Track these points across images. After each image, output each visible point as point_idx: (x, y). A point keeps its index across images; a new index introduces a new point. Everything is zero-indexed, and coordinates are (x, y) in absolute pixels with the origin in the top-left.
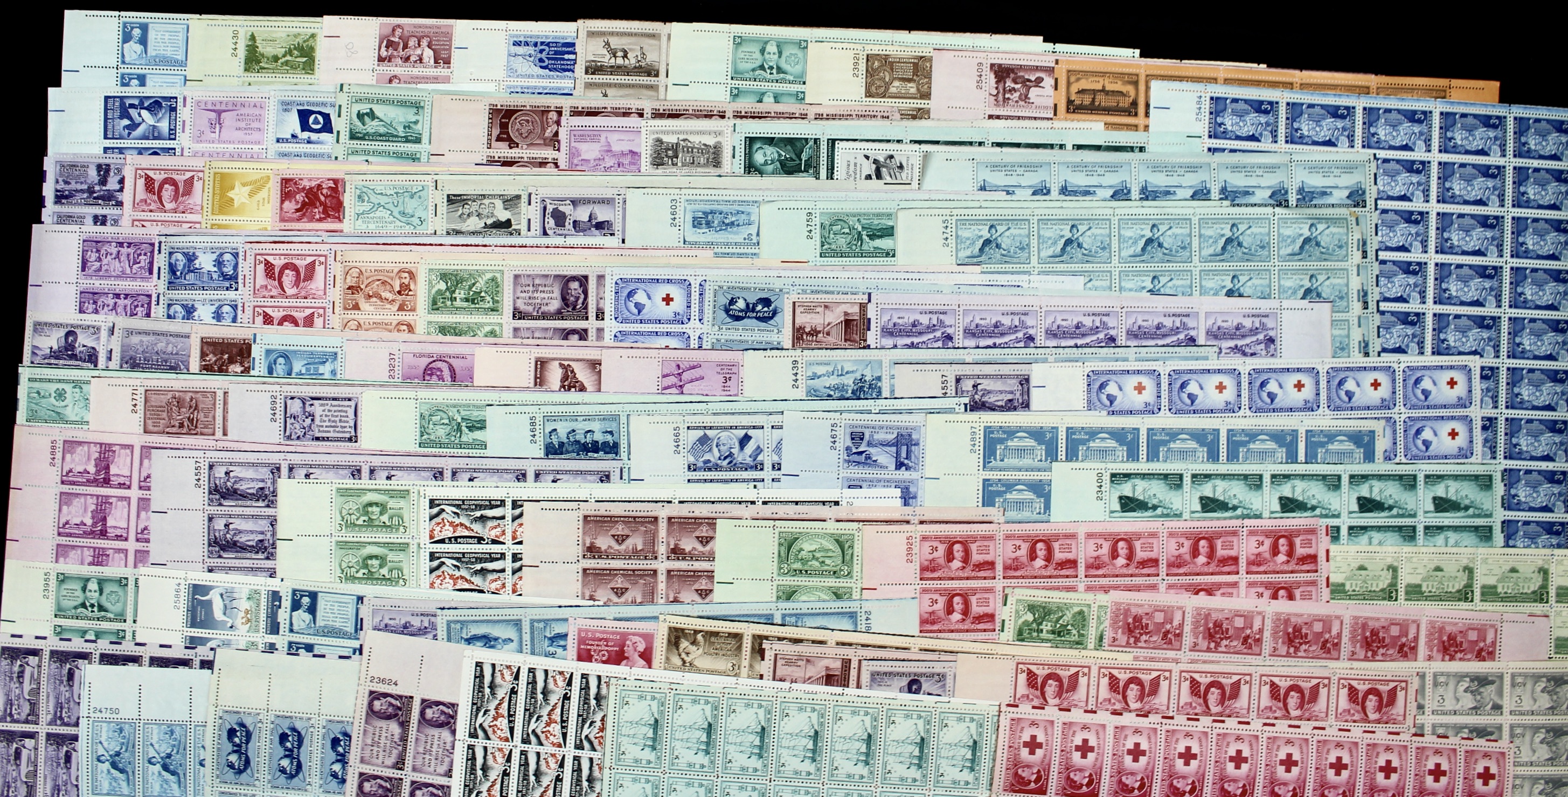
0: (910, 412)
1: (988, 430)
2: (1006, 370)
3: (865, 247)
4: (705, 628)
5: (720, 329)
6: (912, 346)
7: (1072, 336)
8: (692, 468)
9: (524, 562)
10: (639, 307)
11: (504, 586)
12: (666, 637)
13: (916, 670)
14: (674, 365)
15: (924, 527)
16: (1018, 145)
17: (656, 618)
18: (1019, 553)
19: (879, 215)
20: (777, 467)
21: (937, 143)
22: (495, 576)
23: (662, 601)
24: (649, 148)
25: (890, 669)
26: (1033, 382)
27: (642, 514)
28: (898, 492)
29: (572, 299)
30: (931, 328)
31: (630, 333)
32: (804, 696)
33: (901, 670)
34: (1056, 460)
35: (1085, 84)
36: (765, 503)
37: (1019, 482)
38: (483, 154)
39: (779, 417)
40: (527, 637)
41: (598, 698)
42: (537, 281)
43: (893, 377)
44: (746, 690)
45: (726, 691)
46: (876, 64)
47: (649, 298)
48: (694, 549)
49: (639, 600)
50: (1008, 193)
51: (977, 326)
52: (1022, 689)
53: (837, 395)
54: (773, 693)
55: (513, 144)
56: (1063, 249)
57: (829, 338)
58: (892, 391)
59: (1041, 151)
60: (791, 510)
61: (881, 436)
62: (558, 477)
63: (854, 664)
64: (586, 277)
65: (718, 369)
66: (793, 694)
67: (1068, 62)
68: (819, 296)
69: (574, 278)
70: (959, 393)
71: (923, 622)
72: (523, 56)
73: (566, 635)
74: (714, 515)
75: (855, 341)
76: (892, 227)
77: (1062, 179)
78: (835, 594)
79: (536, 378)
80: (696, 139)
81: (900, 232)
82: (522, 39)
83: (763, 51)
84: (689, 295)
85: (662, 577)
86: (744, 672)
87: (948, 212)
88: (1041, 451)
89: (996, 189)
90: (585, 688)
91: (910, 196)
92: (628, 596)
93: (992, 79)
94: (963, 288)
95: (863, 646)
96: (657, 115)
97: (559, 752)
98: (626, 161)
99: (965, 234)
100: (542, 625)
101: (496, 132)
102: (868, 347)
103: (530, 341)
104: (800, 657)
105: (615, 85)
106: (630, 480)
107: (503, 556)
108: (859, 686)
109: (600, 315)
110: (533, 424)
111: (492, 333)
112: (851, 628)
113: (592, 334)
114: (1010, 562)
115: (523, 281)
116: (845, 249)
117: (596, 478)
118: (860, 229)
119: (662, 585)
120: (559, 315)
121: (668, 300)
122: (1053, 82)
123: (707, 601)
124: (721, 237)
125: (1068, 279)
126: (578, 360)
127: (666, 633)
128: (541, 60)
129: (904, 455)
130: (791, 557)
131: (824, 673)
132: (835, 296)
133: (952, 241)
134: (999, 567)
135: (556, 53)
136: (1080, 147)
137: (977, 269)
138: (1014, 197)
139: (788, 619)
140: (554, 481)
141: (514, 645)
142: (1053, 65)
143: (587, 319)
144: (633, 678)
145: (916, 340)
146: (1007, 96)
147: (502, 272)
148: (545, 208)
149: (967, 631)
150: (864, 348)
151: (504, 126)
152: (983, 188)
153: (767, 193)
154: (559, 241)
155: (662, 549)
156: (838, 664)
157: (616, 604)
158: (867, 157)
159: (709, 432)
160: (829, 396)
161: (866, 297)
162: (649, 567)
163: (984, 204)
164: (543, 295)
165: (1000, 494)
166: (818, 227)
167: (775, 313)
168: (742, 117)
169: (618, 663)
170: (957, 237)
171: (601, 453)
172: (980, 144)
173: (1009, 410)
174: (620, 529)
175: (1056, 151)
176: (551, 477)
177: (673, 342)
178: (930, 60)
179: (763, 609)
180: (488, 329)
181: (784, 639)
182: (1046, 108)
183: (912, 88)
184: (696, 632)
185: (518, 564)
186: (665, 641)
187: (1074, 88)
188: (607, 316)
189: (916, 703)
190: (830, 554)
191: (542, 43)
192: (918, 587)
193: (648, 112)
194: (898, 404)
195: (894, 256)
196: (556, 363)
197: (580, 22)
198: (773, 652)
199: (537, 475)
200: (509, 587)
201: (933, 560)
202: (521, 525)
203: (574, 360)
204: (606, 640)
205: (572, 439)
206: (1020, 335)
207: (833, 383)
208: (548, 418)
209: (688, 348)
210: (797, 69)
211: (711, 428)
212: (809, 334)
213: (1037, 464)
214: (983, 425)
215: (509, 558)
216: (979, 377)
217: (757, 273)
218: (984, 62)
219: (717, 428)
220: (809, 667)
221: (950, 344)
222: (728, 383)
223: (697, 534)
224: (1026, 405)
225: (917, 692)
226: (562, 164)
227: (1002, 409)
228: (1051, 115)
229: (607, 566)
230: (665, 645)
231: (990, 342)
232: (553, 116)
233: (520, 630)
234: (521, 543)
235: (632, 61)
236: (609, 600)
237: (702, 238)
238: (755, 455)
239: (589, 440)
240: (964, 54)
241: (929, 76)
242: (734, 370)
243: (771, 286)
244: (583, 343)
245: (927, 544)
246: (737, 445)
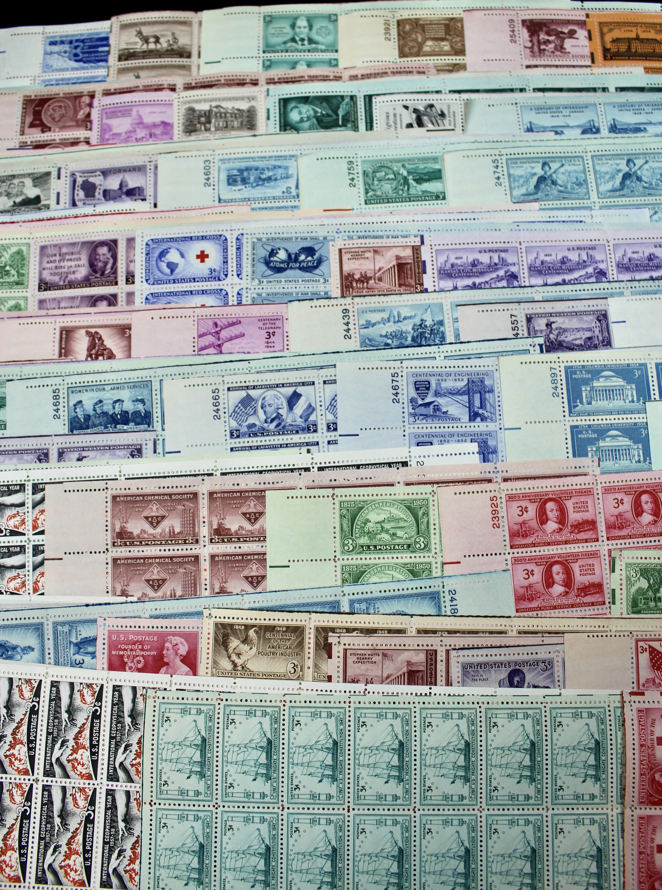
0: (479, 356)
1: (570, 371)
2: (580, 306)
3: (412, 191)
4: (258, 622)
5: (260, 282)
6: (474, 287)
7: (646, 268)
8: (234, 434)
9: (46, 555)
10: (172, 266)
11: (23, 584)
12: (211, 636)
13: (516, 658)
14: (211, 323)
15: (509, 485)
16: (560, 90)
17: (200, 614)
18: (622, 508)
19: (425, 160)
20: (332, 427)
21: (477, 91)
22: (14, 573)
23: (207, 593)
24: (181, 118)
25: (484, 659)
26: (612, 317)
27: (180, 490)
28: (475, 447)
29: (100, 264)
30: (493, 267)
31: (163, 295)
32: (382, 699)
33: (498, 659)
34: (650, 400)
35: (617, 34)
36: (321, 469)
37: (612, 427)
38: (16, 140)
39: (331, 371)
40: (49, 644)
41: (134, 715)
42: (64, 250)
43: (456, 320)
44: (312, 696)
45: (288, 698)
46: (408, 27)
47: (182, 256)
48: (241, 528)
49: (179, 593)
50: (556, 133)
51: (542, 263)
52: (646, 673)
53: (396, 343)
54: (344, 697)
55: (45, 128)
56: (622, 183)
57: (382, 284)
58: (457, 336)
59: (584, 94)
60: (352, 475)
61: (449, 384)
62: (84, 454)
63: (441, 656)
64: (115, 242)
65: (261, 324)
66: (369, 698)
67: (599, 16)
68: (367, 241)
69: (102, 243)
70: (532, 333)
71: (519, 599)
72: (59, 53)
73: (95, 640)
74: (262, 487)
75: (410, 286)
76: (440, 171)
77: (610, 119)
78: (412, 572)
79: (61, 348)
80: (228, 105)
81: (448, 174)
82: (58, 39)
83: (293, 26)
84: (225, 250)
85: (205, 565)
86: (309, 673)
87: (497, 152)
88: (631, 391)
89: (544, 129)
90: (118, 703)
91: (454, 139)
92: (166, 589)
93: (525, 34)
94: (522, 226)
95: (449, 632)
96: (189, 87)
97: (88, 785)
98: (158, 131)
99: (517, 172)
100: (66, 629)
101: (29, 119)
102: (426, 291)
103: (57, 312)
104: (375, 651)
105: (147, 68)
106: (165, 453)
107: (22, 549)
108: (449, 683)
109: (130, 279)
110: (56, 397)
111: (17, 307)
112: (433, 612)
113: (122, 299)
114: (612, 519)
115: (50, 251)
116: (391, 194)
117: (127, 452)
118: (405, 174)
119: (205, 575)
120: (87, 282)
121: (202, 257)
122: (586, 34)
123: (259, 590)
124: (259, 192)
125: (632, 212)
126: (105, 326)
127: (212, 631)
128: (76, 55)
129: (477, 403)
130: (357, 530)
131: (405, 670)
132: (384, 240)
133: (505, 181)
134: (602, 527)
135: (90, 47)
136: (622, 89)
137: (536, 205)
138: (563, 137)
139: (357, 605)
140: (79, 460)
141: (34, 655)
142: (584, 18)
143: (116, 283)
144: (174, 688)
145: (478, 281)
146: (542, 47)
147: (28, 245)
148: (75, 182)
149: (572, 606)
150: (421, 292)
151: (37, 114)
152: (530, 130)
153: (302, 148)
154: (89, 210)
155: (204, 531)
156: (422, 657)
157: (152, 600)
158: (406, 107)
159: (252, 393)
160: (387, 344)
161: (419, 239)
162: (189, 552)
163: (532, 144)
164: (70, 263)
165: (592, 442)
166: (361, 175)
167: (320, 262)
168: (275, 83)
169: (156, 671)
170: (509, 176)
171: (132, 425)
172: (522, 90)
173: (589, 348)
174: (154, 510)
175: (599, 94)
176: (76, 455)
177: (209, 300)
178: (461, 20)
179: (327, 596)
180: (12, 303)
181: (354, 630)
182: (583, 57)
183: (446, 46)
184: (248, 627)
185: (39, 558)
186: (211, 641)
187: (608, 38)
188: (137, 279)
189: (520, 700)
190: (402, 524)
191: (77, 41)
192: (509, 557)
193: (180, 86)
194: (465, 349)
195: (444, 198)
196: (83, 332)
197: (114, 19)
198: (342, 647)
199: (61, 454)
200: (30, 586)
201: (524, 523)
202: (43, 511)
203: (101, 327)
204: (141, 643)
205: (99, 411)
206: (590, 270)
207: (390, 331)
208: (72, 390)
209: (226, 304)
210: (330, 39)
211: (254, 387)
212: (359, 281)
213: (628, 405)
214: (563, 365)
215: (30, 551)
216: (551, 315)
217: (298, 223)
218: (515, 18)
219: (261, 387)
220: (387, 663)
221: (516, 283)
222: (272, 339)
223: (244, 510)
224: (607, 343)
225: (521, 684)
226: (93, 141)
227: (581, 348)
228: (589, 63)
229: (141, 554)
230: (211, 646)
231: (558, 279)
232: (86, 100)
233: (41, 636)
234: (42, 532)
235: (164, 44)
236: (144, 595)
237: (238, 196)
238: (306, 416)
239: (117, 410)
240: (494, 12)
241: (461, 34)
242: (278, 324)
243: (314, 235)
244: (112, 309)
245: (515, 505)
246: (285, 404)
